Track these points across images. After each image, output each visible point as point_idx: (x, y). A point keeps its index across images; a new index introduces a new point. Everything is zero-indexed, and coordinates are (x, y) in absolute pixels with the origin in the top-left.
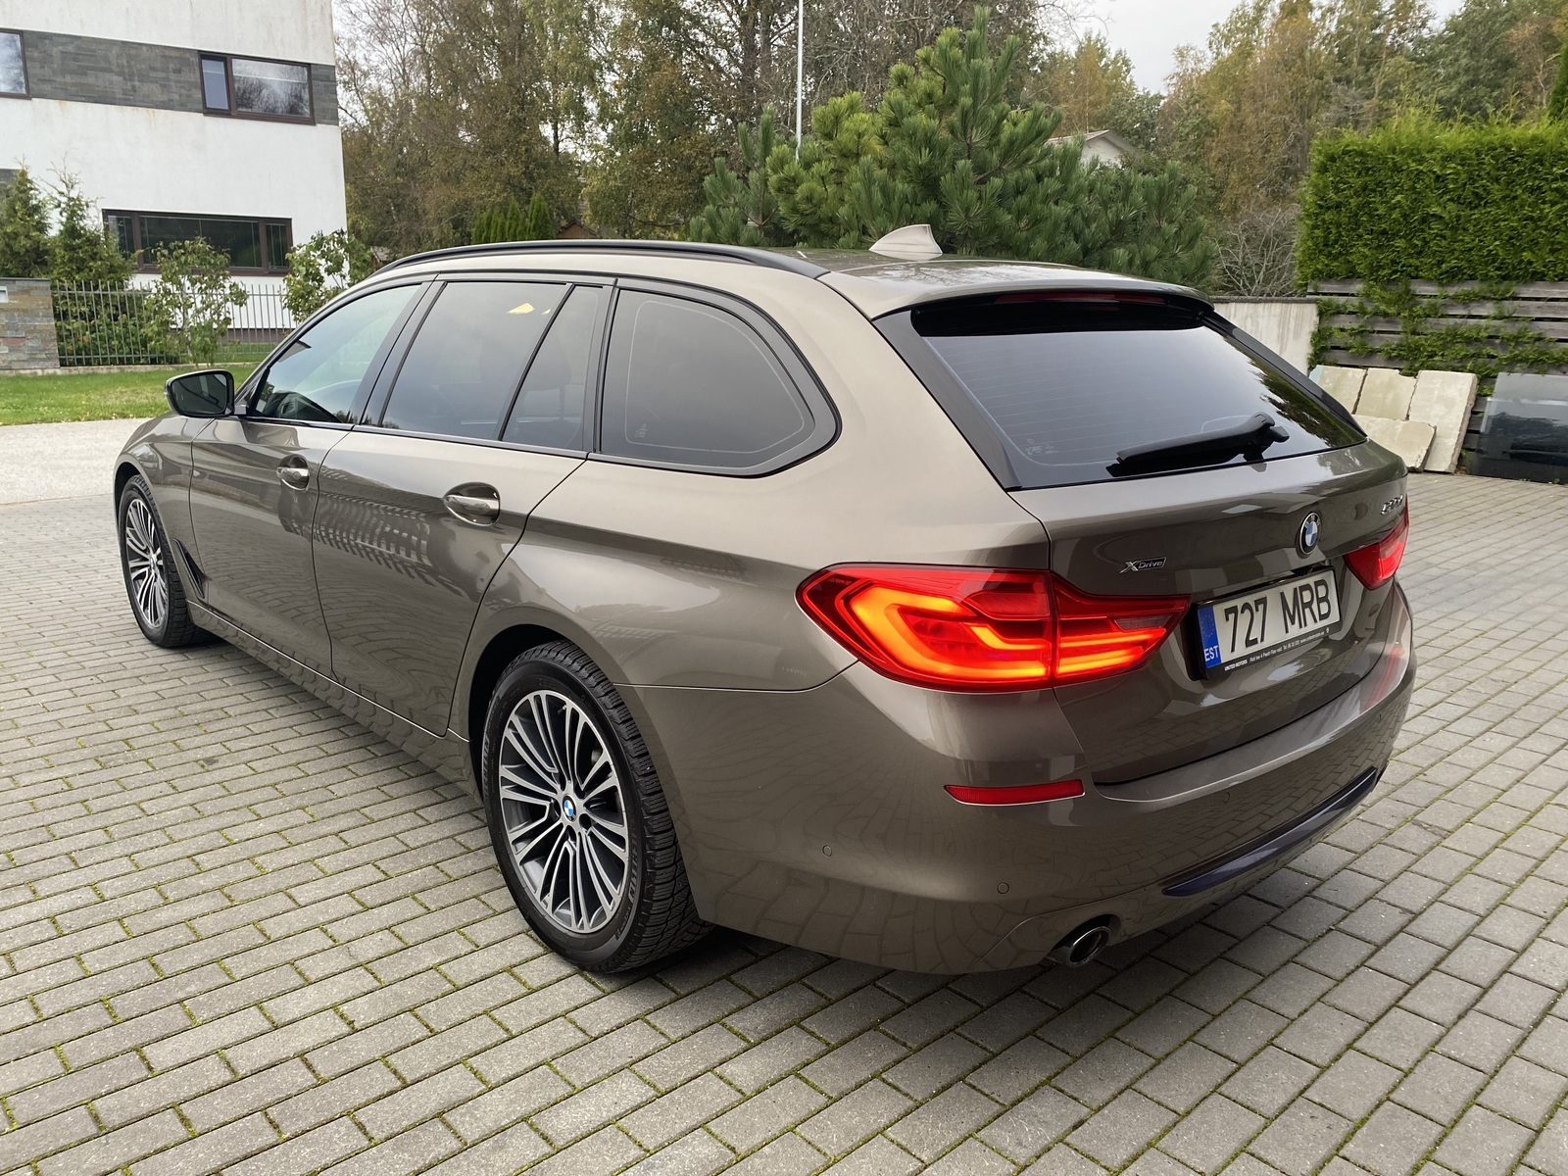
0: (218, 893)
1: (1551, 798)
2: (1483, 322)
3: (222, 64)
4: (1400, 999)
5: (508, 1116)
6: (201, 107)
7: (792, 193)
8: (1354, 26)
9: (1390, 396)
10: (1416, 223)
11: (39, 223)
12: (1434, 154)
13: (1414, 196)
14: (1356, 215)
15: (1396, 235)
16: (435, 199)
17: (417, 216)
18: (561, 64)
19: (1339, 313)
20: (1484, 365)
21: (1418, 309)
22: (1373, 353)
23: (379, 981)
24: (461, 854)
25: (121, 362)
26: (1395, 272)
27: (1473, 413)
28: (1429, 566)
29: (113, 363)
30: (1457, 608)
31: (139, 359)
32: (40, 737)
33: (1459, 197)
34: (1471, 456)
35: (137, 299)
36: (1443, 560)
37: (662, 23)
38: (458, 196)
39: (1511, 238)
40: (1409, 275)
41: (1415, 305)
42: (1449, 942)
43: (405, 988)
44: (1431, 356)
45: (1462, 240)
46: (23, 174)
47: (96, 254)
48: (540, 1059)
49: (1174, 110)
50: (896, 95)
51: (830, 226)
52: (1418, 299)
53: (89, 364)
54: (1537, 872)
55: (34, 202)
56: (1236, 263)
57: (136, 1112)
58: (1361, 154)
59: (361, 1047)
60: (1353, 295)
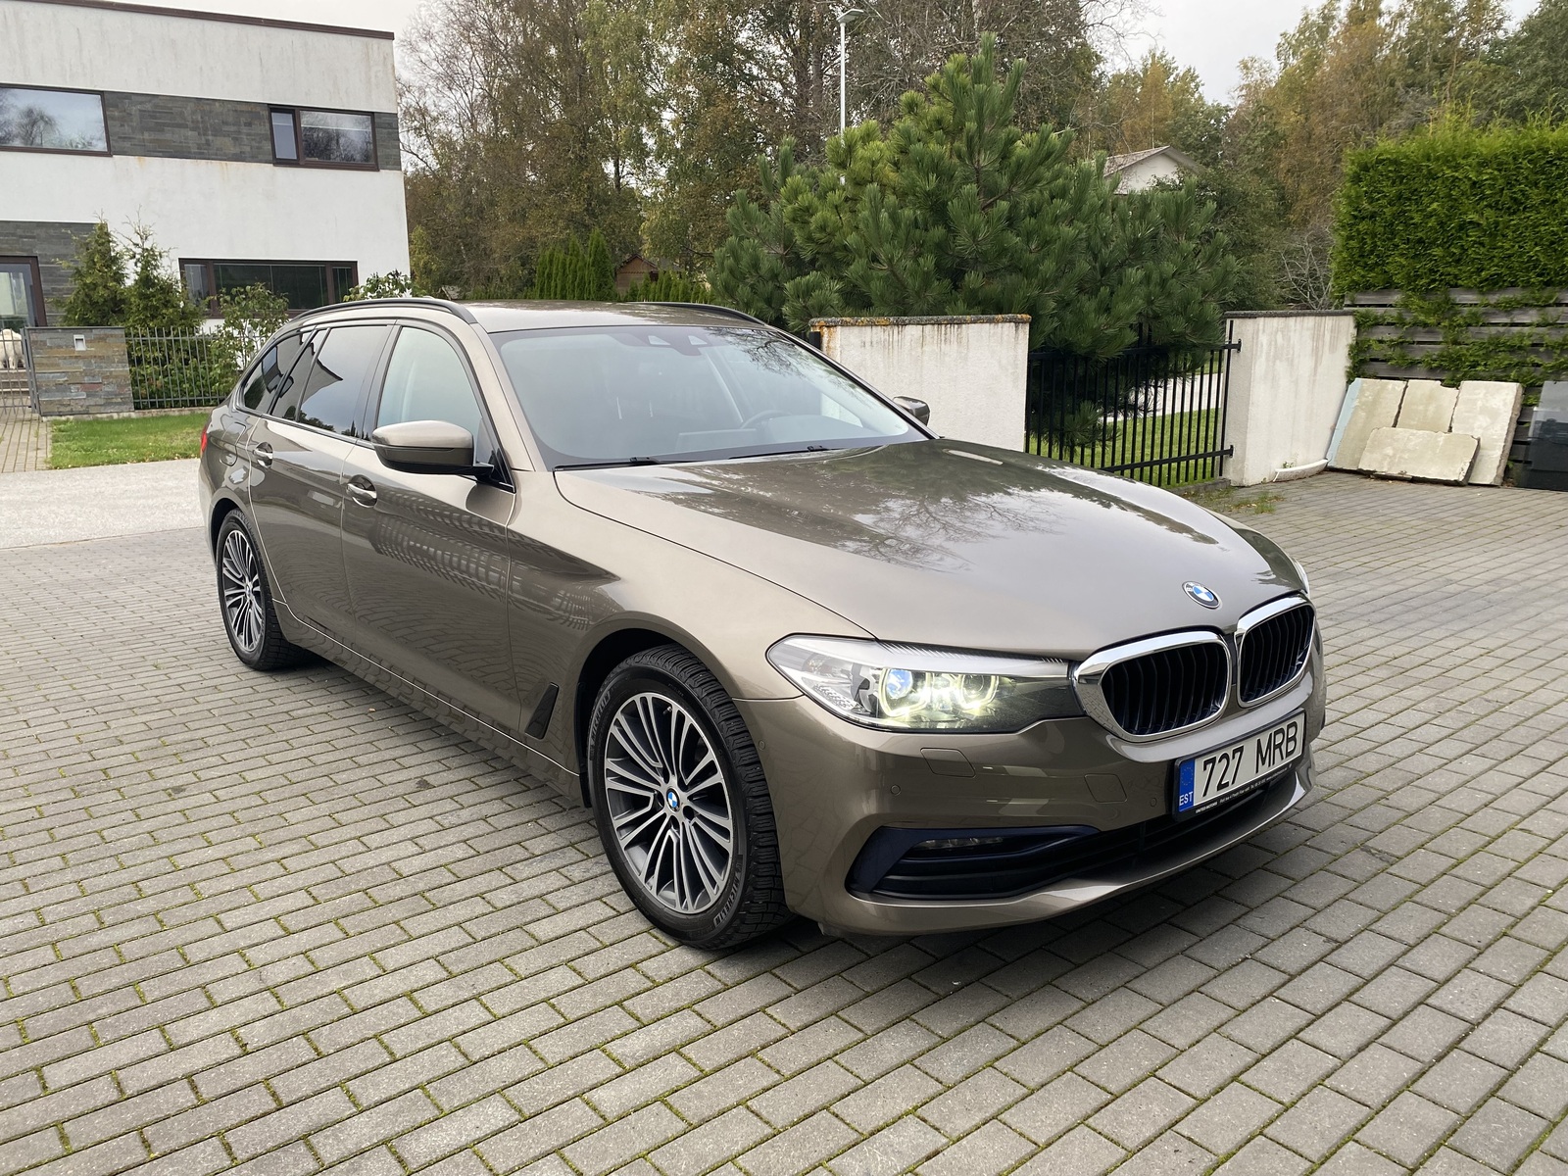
0: (151, 918)
1: (1518, 823)
2: (1526, 330)
3: (291, 116)
4: (1301, 1030)
5: (370, 1138)
6: (271, 158)
7: (807, 223)
8: (1426, 31)
9: (1432, 408)
10: (1453, 231)
11: (116, 273)
12: (1470, 160)
13: (1450, 203)
14: (1392, 224)
15: (1433, 243)
16: (502, 237)
17: (487, 254)
18: (620, 102)
19: (1378, 324)
20: (1529, 373)
21: (1458, 319)
22: (1413, 364)
23: (282, 1005)
24: (392, 881)
25: (192, 403)
26: (1434, 281)
27: (1519, 423)
28: (1450, 582)
29: (185, 405)
30: (1467, 626)
31: (209, 401)
32: (26, 767)
33: (1497, 202)
34: (1517, 468)
35: (204, 342)
36: (1466, 576)
37: (716, 59)
38: (521, 234)
39: (1553, 243)
40: (1448, 283)
41: (1455, 315)
42: (1367, 973)
43: (304, 1012)
44: (1474, 367)
45: (1502, 247)
46: (103, 227)
47: (168, 302)
48: (416, 1083)
49: (1240, 124)
50: (908, 122)
51: (845, 254)
52: (1457, 308)
53: (161, 406)
54: (1481, 900)
55: (113, 254)
56: (1303, 275)
57: (21, 1129)
58: (1395, 162)
59: (249, 1069)
60: (1391, 306)
